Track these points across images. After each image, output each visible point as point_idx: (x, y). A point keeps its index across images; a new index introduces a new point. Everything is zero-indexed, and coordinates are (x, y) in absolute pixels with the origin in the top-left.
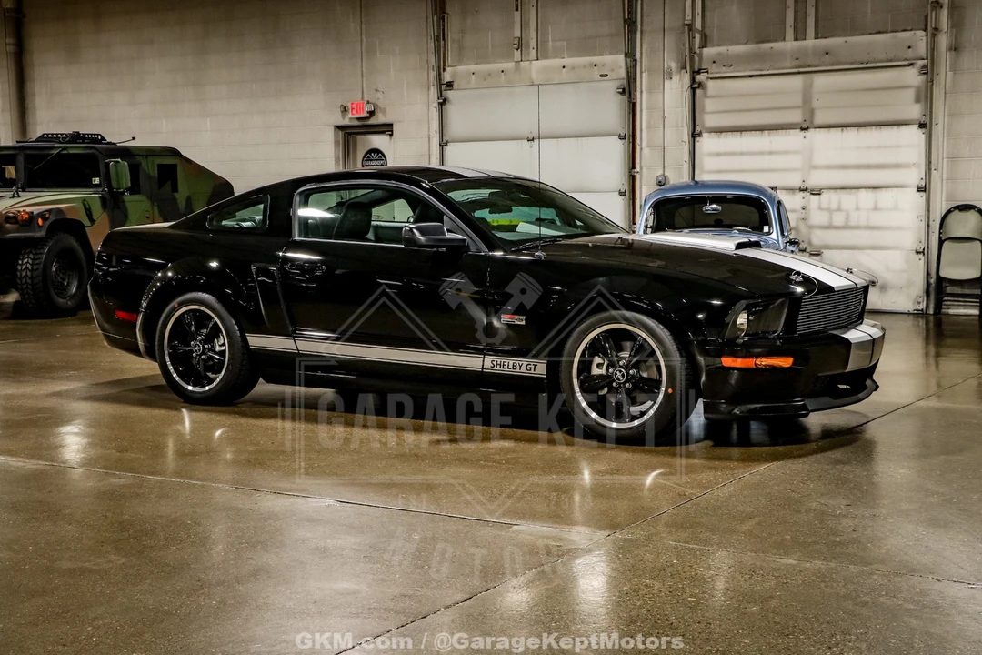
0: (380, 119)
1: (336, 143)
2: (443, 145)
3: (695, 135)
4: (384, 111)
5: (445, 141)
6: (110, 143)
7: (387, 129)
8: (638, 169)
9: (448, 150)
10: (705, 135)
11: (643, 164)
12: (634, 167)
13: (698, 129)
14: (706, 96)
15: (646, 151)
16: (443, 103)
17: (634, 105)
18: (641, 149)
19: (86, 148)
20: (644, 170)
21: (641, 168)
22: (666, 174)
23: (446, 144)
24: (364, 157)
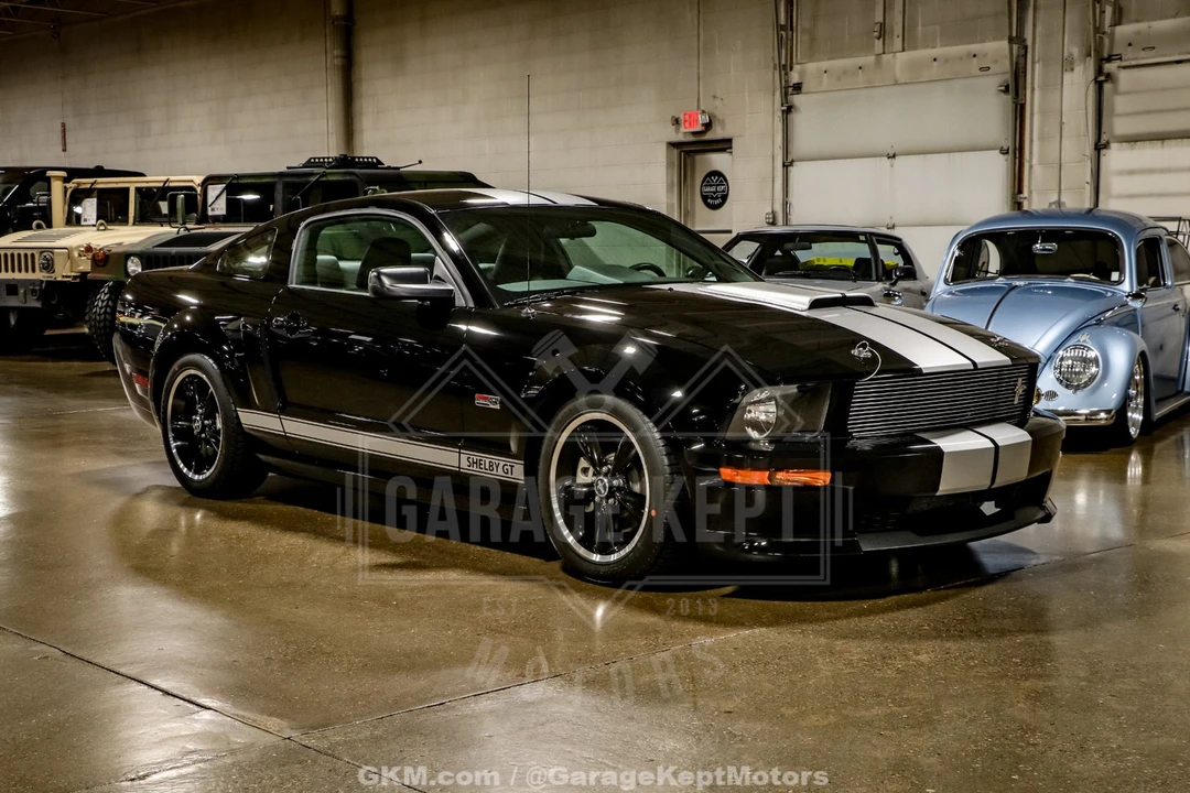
0: (717, 133)
1: (669, 164)
2: (787, 165)
3: (1100, 147)
4: (722, 123)
5: (789, 160)
6: (389, 168)
7: (725, 145)
8: (1025, 194)
9: (794, 171)
10: (1114, 146)
11: (1033, 188)
12: (1020, 192)
13: (1104, 138)
14: (1116, 91)
15: (1037, 169)
16: (788, 110)
17: (1023, 107)
18: (1031, 167)
19: (345, 174)
20: (1035, 195)
21: (1030, 192)
22: (1063, 199)
23: (791, 164)
24: (703, 182)
